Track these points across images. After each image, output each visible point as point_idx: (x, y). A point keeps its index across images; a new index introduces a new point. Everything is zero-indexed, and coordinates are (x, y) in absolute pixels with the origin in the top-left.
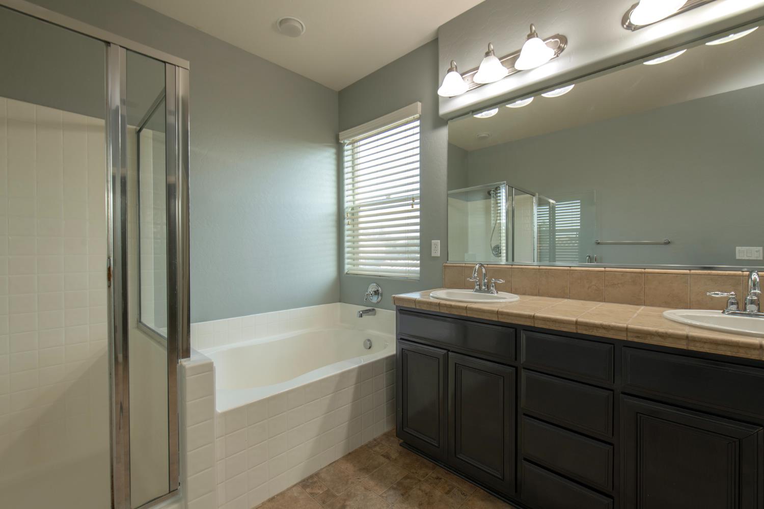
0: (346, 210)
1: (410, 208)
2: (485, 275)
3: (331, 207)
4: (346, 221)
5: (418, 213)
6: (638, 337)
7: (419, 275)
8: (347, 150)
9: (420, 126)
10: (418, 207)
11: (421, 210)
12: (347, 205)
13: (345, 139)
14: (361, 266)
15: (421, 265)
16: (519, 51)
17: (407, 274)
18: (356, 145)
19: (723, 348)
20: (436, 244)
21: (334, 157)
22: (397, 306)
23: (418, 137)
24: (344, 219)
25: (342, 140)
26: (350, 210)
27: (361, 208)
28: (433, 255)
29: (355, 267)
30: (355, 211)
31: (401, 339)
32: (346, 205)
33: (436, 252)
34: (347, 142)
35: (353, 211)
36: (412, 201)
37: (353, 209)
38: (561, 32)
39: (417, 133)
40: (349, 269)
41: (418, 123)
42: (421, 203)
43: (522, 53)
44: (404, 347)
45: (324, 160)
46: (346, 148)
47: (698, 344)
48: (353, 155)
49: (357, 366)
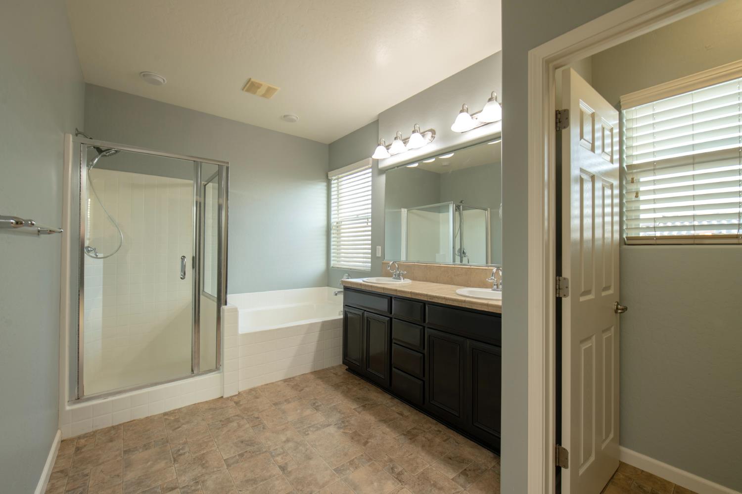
0: (332, 224)
1: (365, 224)
2: (398, 268)
3: (323, 223)
4: (332, 231)
5: (370, 228)
6: (430, 299)
7: (370, 269)
8: (334, 184)
9: (372, 172)
10: (370, 224)
11: (372, 226)
12: (334, 220)
13: (333, 176)
14: (342, 262)
15: (372, 262)
16: (409, 138)
17: (365, 268)
18: (340, 180)
19: (451, 302)
20: (379, 248)
21: (325, 188)
22: (344, 286)
23: (370, 179)
24: (331, 230)
25: (331, 177)
26: (335, 224)
27: (343, 223)
28: (377, 255)
29: (339, 263)
30: (339, 225)
31: (346, 305)
32: (332, 221)
33: (379, 254)
34: (334, 178)
35: (337, 225)
36: (366, 220)
37: (337, 223)
38: (433, 128)
39: (370, 177)
40: (333, 264)
41: (370, 170)
42: (372, 222)
43: (410, 140)
44: (347, 310)
45: (318, 190)
46: (333, 182)
47: (448, 301)
48: (338, 187)
49: (321, 321)
